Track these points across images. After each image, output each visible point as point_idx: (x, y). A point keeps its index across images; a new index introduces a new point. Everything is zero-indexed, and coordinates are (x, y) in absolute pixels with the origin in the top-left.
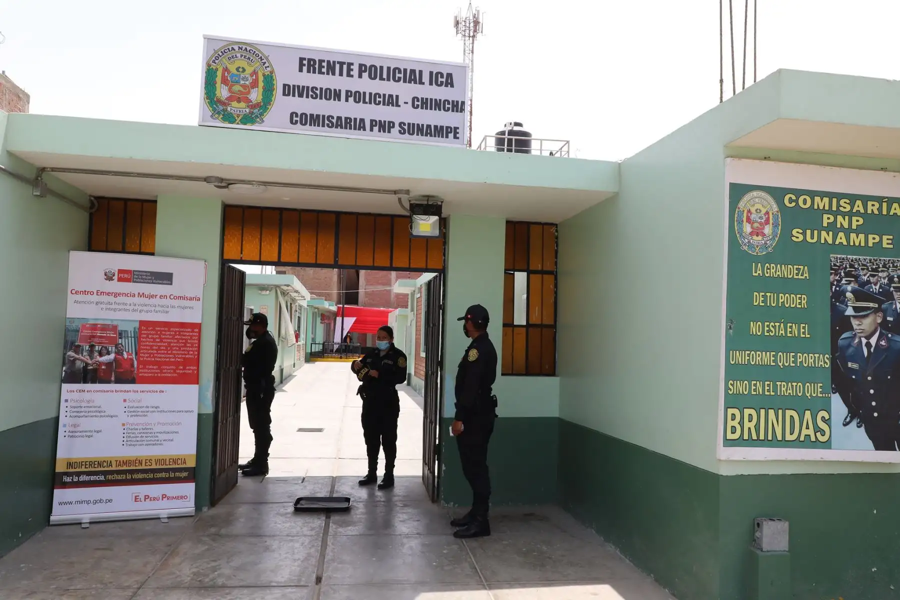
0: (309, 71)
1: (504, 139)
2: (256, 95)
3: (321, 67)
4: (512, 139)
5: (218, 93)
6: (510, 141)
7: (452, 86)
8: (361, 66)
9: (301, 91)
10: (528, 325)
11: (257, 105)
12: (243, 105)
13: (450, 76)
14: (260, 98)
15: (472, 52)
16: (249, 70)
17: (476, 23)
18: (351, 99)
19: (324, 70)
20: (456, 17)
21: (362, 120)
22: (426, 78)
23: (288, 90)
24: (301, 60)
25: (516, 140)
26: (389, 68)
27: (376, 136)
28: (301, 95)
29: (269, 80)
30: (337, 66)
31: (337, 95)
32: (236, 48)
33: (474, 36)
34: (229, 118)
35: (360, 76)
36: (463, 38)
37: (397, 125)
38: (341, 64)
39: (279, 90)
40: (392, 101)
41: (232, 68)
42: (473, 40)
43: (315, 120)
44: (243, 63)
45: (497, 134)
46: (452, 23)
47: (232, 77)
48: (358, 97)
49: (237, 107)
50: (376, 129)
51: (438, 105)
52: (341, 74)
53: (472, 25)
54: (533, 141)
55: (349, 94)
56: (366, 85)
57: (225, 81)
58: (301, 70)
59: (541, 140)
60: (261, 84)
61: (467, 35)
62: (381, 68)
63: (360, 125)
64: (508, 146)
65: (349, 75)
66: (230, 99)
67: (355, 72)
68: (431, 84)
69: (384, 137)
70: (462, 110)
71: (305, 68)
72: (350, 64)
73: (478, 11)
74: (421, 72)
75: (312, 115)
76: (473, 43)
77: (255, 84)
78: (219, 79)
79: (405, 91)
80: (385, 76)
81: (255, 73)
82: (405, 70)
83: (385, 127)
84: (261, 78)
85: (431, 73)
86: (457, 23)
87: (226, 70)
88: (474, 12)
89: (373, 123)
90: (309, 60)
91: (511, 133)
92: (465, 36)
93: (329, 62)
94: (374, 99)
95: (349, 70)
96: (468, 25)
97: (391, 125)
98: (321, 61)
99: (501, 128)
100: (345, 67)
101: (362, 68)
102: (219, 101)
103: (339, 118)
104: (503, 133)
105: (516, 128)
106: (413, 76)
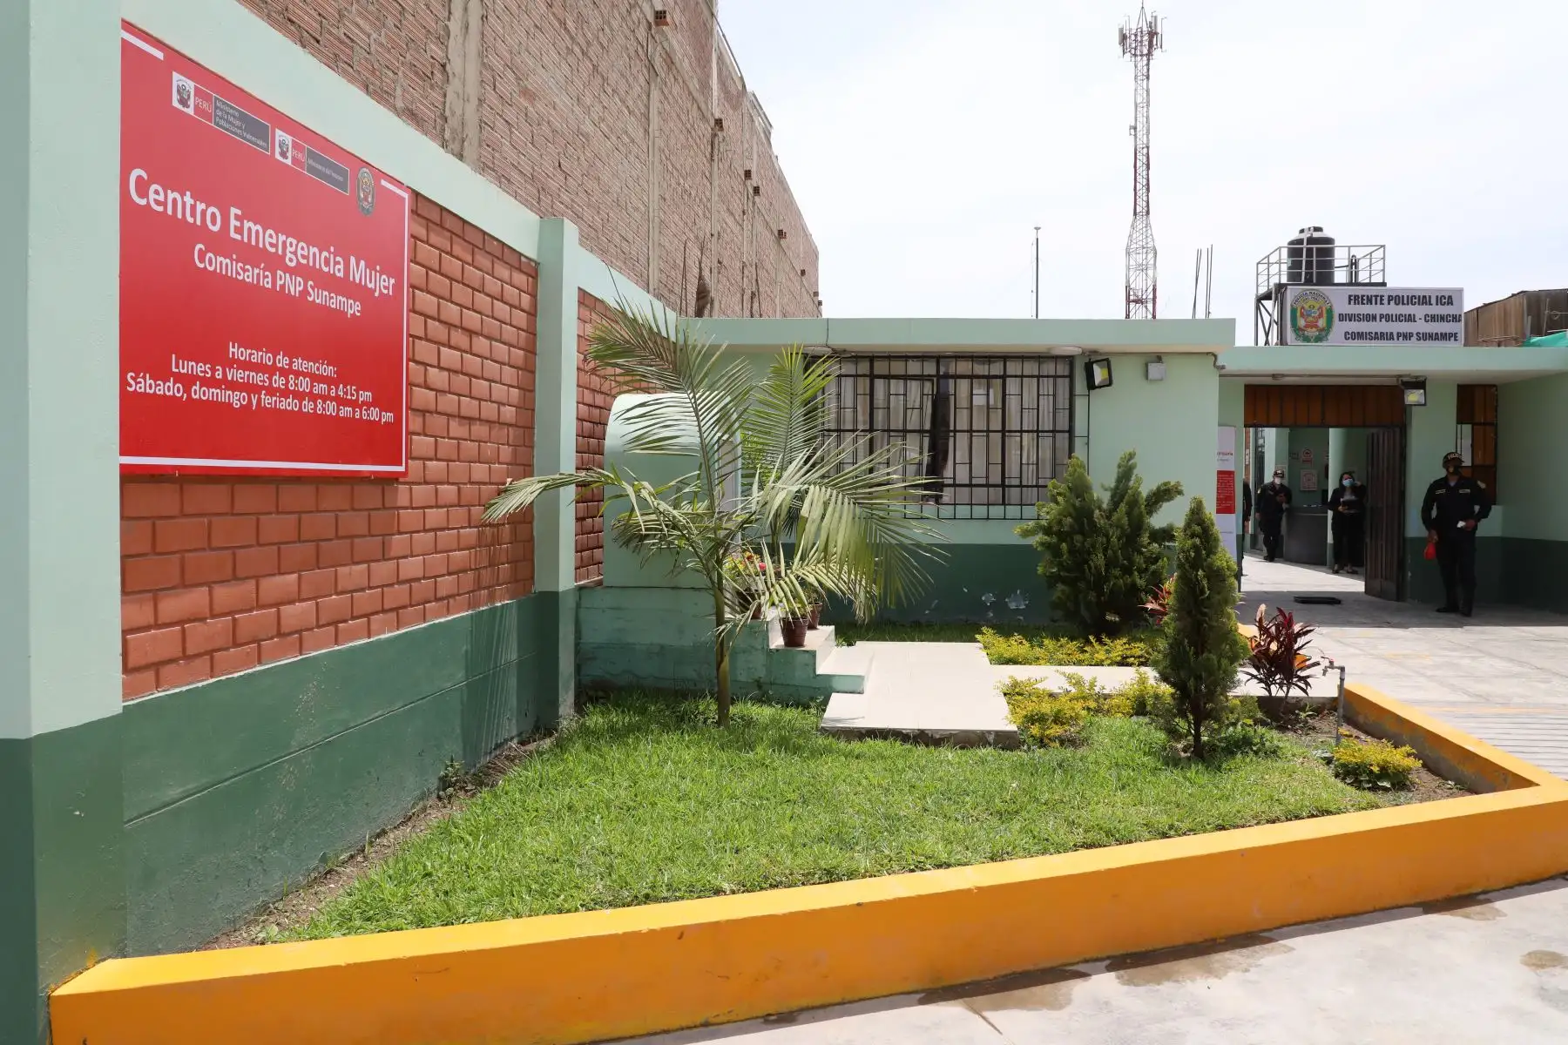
0: (1355, 304)
1: (1302, 249)
2: (1322, 323)
3: (1363, 299)
4: (1312, 249)
5: (1299, 324)
6: (1309, 251)
7: (1452, 304)
8: (1389, 297)
9: (1351, 318)
10: (1473, 466)
11: (1323, 330)
12: (1314, 329)
13: (1450, 297)
14: (1325, 325)
15: (1148, 78)
16: (1317, 306)
17: (1152, 34)
18: (1383, 320)
19: (1365, 302)
20: (1121, 30)
21: (1391, 333)
22: (1433, 301)
23: (1342, 317)
24: (1350, 296)
25: (1317, 249)
26: (1408, 296)
27: (1402, 343)
28: (1350, 320)
29: (1330, 311)
30: (1374, 298)
31: (1374, 318)
32: (1308, 292)
33: (1149, 54)
34: (1307, 339)
35: (1389, 304)
36: (1133, 58)
37: (1415, 335)
38: (1376, 296)
39: (1336, 318)
40: (1410, 318)
41: (1306, 307)
42: (1148, 60)
43: (1360, 336)
44: (1312, 302)
45: (1292, 243)
46: (1116, 38)
47: (1306, 311)
48: (1388, 318)
49: (1312, 332)
50: (1401, 338)
51: (1442, 318)
52: (1376, 304)
53: (1146, 38)
54: (1336, 249)
55: (1382, 316)
56: (1393, 309)
57: (1302, 315)
58: (1350, 303)
59: (1349, 247)
60: (1325, 315)
61: (1138, 53)
62: (1403, 296)
63: (1390, 337)
64: (1307, 257)
65: (1381, 304)
66: (1306, 326)
67: (1385, 301)
68: (1437, 304)
69: (1407, 343)
70: (1460, 321)
71: (1352, 302)
72: (1382, 296)
73: (1156, 17)
74: (1430, 297)
75: (1358, 333)
76: (1148, 64)
77: (1321, 316)
78: (1298, 314)
79: (1419, 311)
80: (1405, 302)
81: (1320, 308)
82: (1419, 296)
83: (1407, 336)
84: (1324, 312)
85: (1437, 297)
86: (1123, 38)
87: (1303, 308)
88: (1149, 19)
89: (1399, 335)
90: (1355, 296)
91: (1311, 240)
92: (1135, 55)
93: (1368, 296)
94: (1399, 318)
95: (1381, 300)
96: (1139, 38)
97: (1411, 335)
98: (1363, 296)
99: (1295, 235)
100: (1379, 298)
101: (1390, 298)
102: (1300, 329)
103: (1376, 333)
104: (1300, 241)
105: (1316, 235)
106: (1424, 300)
